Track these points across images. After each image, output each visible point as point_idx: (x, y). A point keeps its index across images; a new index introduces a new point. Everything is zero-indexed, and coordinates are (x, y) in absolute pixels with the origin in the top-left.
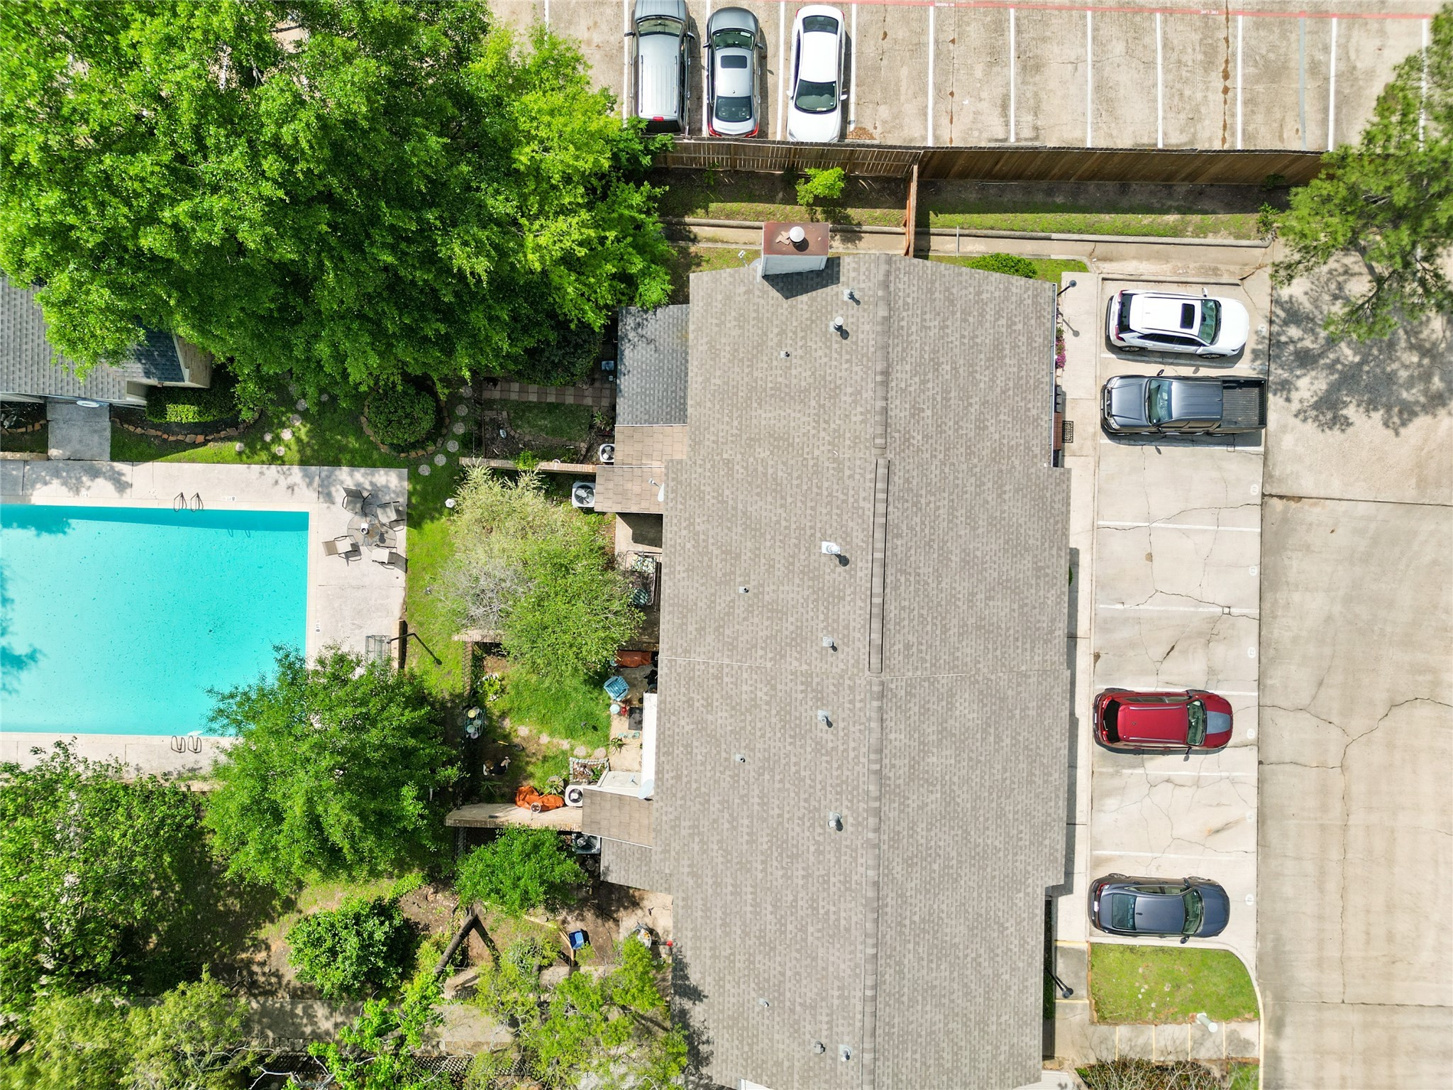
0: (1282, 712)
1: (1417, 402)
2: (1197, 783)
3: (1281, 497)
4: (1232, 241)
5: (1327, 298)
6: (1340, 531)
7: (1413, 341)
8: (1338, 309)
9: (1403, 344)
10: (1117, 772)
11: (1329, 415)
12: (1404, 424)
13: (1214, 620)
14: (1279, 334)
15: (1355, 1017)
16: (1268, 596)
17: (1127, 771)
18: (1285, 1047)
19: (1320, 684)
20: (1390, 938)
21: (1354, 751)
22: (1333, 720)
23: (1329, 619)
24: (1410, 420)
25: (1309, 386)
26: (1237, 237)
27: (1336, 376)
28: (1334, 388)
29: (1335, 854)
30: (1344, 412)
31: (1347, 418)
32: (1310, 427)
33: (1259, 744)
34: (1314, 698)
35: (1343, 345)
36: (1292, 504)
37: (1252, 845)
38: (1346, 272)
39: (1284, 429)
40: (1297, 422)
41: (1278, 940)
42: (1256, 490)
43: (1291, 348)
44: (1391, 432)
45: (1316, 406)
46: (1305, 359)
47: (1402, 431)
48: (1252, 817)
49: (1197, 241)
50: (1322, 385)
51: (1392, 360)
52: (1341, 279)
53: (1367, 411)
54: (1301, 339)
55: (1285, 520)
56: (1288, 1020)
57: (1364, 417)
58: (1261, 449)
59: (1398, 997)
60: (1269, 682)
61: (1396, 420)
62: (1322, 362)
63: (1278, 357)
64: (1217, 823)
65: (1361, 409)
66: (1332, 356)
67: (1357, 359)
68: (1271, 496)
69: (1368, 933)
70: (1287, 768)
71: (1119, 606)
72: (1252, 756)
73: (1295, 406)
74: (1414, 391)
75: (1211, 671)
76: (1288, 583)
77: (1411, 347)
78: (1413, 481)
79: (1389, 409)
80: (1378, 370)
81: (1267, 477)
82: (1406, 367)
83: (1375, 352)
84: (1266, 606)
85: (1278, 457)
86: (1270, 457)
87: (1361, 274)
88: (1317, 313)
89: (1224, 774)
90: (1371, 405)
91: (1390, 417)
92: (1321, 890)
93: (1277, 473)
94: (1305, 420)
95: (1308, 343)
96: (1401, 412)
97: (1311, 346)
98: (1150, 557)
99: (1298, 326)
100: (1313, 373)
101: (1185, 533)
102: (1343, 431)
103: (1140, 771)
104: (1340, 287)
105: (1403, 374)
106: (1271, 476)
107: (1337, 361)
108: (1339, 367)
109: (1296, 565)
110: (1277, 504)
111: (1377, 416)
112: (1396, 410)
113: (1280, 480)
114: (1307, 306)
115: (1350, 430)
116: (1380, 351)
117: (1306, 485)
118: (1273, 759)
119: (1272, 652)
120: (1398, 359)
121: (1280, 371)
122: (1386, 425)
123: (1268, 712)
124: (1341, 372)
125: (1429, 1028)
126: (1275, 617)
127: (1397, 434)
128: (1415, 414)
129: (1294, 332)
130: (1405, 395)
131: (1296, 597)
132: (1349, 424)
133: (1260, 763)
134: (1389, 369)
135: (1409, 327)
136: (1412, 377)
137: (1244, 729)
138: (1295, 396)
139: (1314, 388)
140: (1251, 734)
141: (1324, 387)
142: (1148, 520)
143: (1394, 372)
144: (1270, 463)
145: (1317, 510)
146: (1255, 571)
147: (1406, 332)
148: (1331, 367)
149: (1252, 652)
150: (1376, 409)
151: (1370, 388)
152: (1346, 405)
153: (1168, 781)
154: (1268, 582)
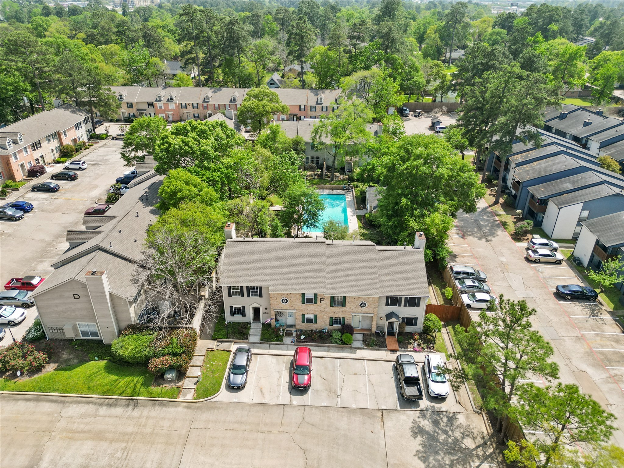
0: (302, 412)
1: (429, 463)
2: (279, 385)
3: (382, 415)
4: (472, 399)
5: (462, 431)
6: (372, 434)
7: (455, 462)
8: (458, 435)
9: (452, 458)
10: (284, 363)
11: (416, 431)
12: (419, 458)
13: (335, 393)
14: (443, 414)
15: (184, 432)
16: (345, 410)
17: (284, 365)
18: (180, 409)
19: (313, 425)
20: (212, 445)
21: (287, 435)
22: (299, 429)
23: (338, 429)
24: (421, 461)
25: (426, 424)
26: (474, 400)
27: (432, 433)
28: (427, 433)
29: (248, 427)
30: (419, 436)
31: (417, 437)
32: (411, 425)
33: (292, 405)
34: (308, 423)
35: (445, 436)
36: (380, 419)
37: (254, 401)
38: (474, 438)
39: (408, 416)
40: (412, 420)
41: (220, 408)
42: (384, 407)
43: (439, 418)
44: (415, 453)
45: (419, 427)
46: (436, 423)
47: (416, 458)
48: (266, 401)
49: (468, 389)
50: (427, 428)
51: (445, 453)
52: (471, 435)
53: (421, 444)
54: (443, 421)
55: (374, 416)
56: (189, 410)
57: (418, 443)
58: (399, 409)
59: (188, 447)
60: (314, 409)
61: (420, 455)
62: (436, 429)
63: (434, 414)
64: (264, 391)
65: (422, 442)
66: (440, 432)
67: (441, 441)
68: (382, 412)
69: (215, 438)
70: (282, 414)
71: (338, 365)
72: (287, 402)
73: (418, 420)
74: (434, 462)
75: (317, 391)
76: (350, 416)
77: (452, 461)
78: (397, 462)
79: (425, 452)
80: (439, 448)
81: (389, 411)
82: (443, 458)
83: (446, 447)
84: (341, 409)
85: (397, 414)
86: (397, 412)
87: (475, 443)
88: (455, 427)
89: (281, 394)
90: (424, 445)
91: (421, 453)
92: (235, 422)
93: (391, 414)
94: (413, 423)
95: (442, 424)
96: (424, 457)
97: (441, 425)
98: (356, 374)
99: (448, 421)
100: (431, 425)
101: (365, 385)
102: (412, 436)
103: (284, 369)
104: (467, 435)
105: (440, 458)
106: (389, 412)
107: (438, 434)
108: (436, 434)
109: (357, 420)
110: (380, 414)
111: (420, 448)
112: (424, 455)
113: (389, 415)
114: (456, 424)
115: (412, 438)
116: (446, 449)
117: (388, 424)
118: (285, 409)
119: (325, 410)
120: (445, 456)
121: (429, 415)
122: (417, 451)
123: (303, 408)
124: (434, 435)
125: (173, 458)
126: (337, 412)
127: (415, 455)
128: (424, 462)
129: (445, 419)
130: (431, 458)
131: (346, 419)
132: (415, 438)
133: (284, 405)
134: (440, 452)
135: (460, 460)
136: (439, 461)
137: (297, 400)
138: (421, 420)
139: (425, 425)
140: (295, 403)
141: (427, 429)
142: (368, 374)
143: (439, 454)
144: (395, 412)
145: (379, 427)
146: (354, 406)
147: (457, 459)
148: (435, 431)
149: (324, 404)
150: (423, 447)
151: (431, 446)
152: (422, 437)
153: (280, 377)
154: (351, 411)
